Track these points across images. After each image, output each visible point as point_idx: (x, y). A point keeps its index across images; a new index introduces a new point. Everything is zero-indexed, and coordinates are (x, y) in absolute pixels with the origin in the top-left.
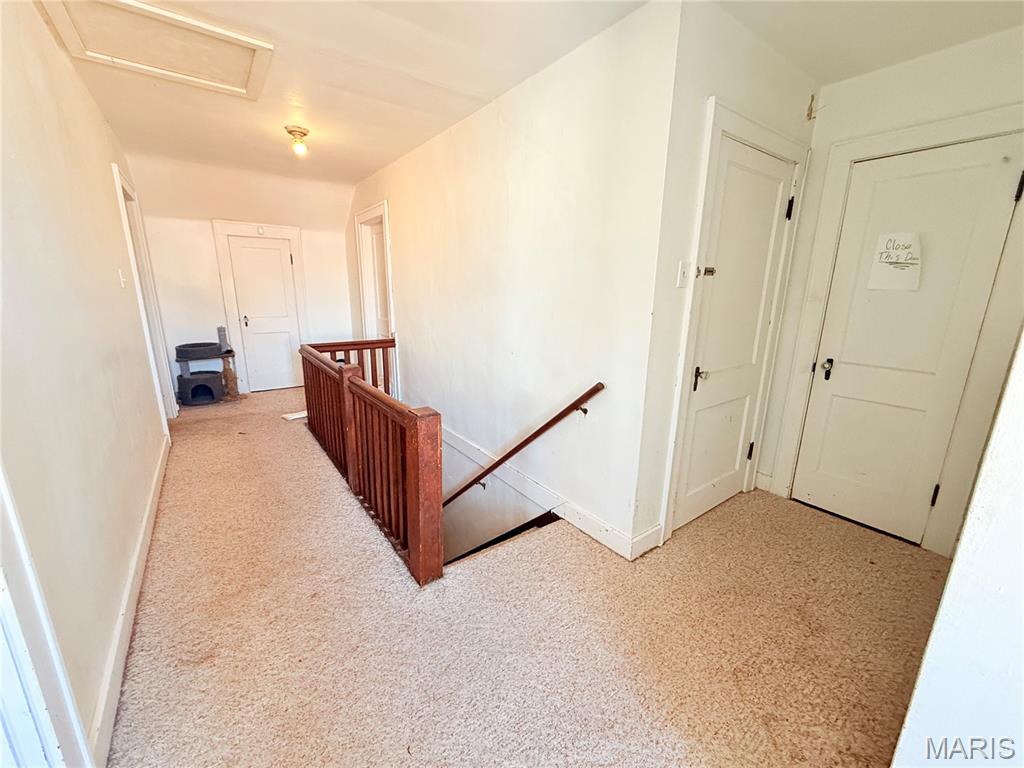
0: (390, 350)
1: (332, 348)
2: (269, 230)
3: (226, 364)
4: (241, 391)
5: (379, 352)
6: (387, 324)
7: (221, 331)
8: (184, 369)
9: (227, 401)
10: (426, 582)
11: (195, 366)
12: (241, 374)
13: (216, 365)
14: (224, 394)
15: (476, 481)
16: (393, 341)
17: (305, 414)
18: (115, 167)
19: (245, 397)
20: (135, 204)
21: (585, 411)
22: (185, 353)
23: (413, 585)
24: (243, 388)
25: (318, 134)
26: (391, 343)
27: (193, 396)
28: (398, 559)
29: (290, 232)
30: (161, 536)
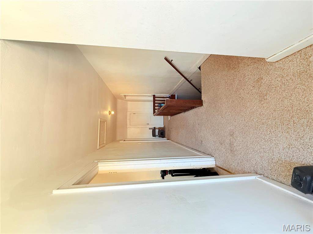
0: (156, 96)
1: (154, 109)
2: (128, 118)
3: (157, 129)
4: (163, 127)
5: (156, 99)
6: (149, 96)
7: (150, 129)
8: (157, 136)
9: (165, 130)
10: (203, 104)
11: (157, 134)
12: (159, 126)
13: (157, 131)
14: (163, 130)
15: (190, 82)
16: (153, 95)
17: (169, 116)
18: (120, 142)
19: (164, 126)
20: (126, 140)
21: (172, 60)
22: (154, 135)
23: (202, 107)
24: (163, 126)
25: (109, 109)
26: (154, 96)
27: (163, 135)
28: (198, 108)
29: (128, 113)
30: (185, 144)
